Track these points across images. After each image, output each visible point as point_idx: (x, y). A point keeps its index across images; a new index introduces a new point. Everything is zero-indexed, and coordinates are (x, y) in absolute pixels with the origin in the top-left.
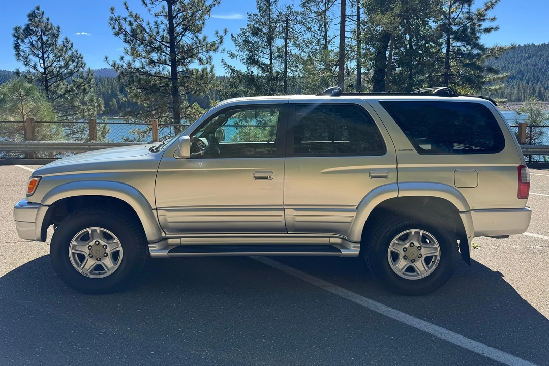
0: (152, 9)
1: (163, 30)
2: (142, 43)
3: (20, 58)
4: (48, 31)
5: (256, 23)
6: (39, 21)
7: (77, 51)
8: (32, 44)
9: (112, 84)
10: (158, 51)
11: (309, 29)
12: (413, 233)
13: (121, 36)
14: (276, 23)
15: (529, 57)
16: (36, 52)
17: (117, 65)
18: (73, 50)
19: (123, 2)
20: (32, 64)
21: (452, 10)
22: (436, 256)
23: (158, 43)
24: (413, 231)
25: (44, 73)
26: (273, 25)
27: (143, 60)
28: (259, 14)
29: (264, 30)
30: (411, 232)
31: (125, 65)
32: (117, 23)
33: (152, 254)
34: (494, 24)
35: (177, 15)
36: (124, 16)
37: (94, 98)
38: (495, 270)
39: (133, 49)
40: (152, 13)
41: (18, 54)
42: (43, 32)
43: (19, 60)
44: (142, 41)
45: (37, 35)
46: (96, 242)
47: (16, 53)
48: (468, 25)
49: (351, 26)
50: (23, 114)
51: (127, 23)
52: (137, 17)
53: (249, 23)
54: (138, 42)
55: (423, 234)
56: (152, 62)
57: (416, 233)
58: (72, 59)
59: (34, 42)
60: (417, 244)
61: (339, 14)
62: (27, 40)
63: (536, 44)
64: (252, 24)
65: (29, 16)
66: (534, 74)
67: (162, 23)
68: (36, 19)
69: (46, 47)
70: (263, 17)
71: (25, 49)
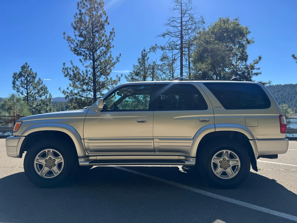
0: (84, 64)
1: (90, 75)
2: (79, 81)
3: (15, 88)
4: (31, 75)
5: (138, 69)
6: (27, 70)
7: (44, 85)
8: (22, 81)
9: (62, 105)
10: (87, 85)
11: (164, 73)
12: (224, 152)
13: (68, 77)
14: (147, 70)
15: (279, 91)
16: (23, 86)
17: (65, 92)
18: (43, 84)
19: (70, 61)
20: (21, 91)
21: (237, 64)
22: (238, 165)
23: (87, 81)
24: (224, 151)
25: (27, 96)
26: (146, 71)
27: (79, 89)
28: (139, 66)
29: (142, 73)
30: (223, 152)
31: (69, 92)
32: (66, 71)
33: (80, 164)
34: (259, 71)
35: (97, 67)
36: (70, 67)
37: (52, 109)
38: (272, 179)
39: (74, 83)
40: (84, 66)
41: (14, 86)
42: (28, 76)
43: (14, 89)
44: (79, 79)
45: (25, 77)
46: (50, 157)
47: (13, 86)
48: (246, 71)
49: (185, 70)
50: (14, 112)
51: (72, 70)
52: (76, 68)
53: (134, 70)
54: (77, 80)
55: (230, 153)
56: (83, 90)
57: (226, 152)
58: (42, 89)
59: (23, 81)
60: (227, 159)
61: (180, 64)
62: (19, 80)
63: (282, 84)
64: (136, 70)
65: (22, 67)
66: (282, 100)
67: (90, 71)
68: (25, 69)
69: (29, 83)
70: (141, 67)
71: (18, 84)
